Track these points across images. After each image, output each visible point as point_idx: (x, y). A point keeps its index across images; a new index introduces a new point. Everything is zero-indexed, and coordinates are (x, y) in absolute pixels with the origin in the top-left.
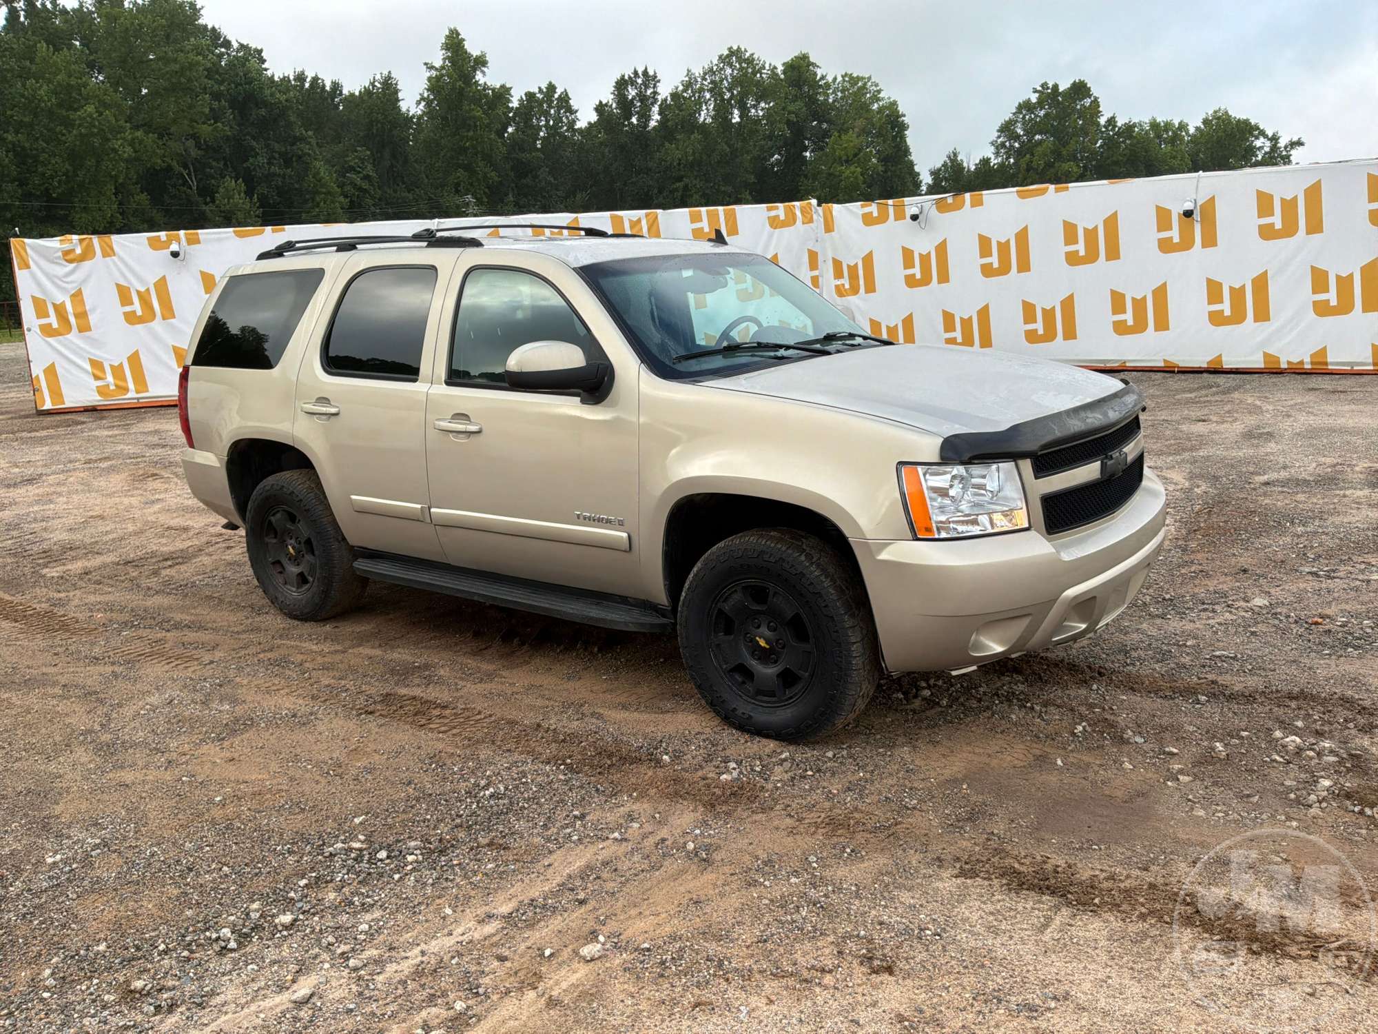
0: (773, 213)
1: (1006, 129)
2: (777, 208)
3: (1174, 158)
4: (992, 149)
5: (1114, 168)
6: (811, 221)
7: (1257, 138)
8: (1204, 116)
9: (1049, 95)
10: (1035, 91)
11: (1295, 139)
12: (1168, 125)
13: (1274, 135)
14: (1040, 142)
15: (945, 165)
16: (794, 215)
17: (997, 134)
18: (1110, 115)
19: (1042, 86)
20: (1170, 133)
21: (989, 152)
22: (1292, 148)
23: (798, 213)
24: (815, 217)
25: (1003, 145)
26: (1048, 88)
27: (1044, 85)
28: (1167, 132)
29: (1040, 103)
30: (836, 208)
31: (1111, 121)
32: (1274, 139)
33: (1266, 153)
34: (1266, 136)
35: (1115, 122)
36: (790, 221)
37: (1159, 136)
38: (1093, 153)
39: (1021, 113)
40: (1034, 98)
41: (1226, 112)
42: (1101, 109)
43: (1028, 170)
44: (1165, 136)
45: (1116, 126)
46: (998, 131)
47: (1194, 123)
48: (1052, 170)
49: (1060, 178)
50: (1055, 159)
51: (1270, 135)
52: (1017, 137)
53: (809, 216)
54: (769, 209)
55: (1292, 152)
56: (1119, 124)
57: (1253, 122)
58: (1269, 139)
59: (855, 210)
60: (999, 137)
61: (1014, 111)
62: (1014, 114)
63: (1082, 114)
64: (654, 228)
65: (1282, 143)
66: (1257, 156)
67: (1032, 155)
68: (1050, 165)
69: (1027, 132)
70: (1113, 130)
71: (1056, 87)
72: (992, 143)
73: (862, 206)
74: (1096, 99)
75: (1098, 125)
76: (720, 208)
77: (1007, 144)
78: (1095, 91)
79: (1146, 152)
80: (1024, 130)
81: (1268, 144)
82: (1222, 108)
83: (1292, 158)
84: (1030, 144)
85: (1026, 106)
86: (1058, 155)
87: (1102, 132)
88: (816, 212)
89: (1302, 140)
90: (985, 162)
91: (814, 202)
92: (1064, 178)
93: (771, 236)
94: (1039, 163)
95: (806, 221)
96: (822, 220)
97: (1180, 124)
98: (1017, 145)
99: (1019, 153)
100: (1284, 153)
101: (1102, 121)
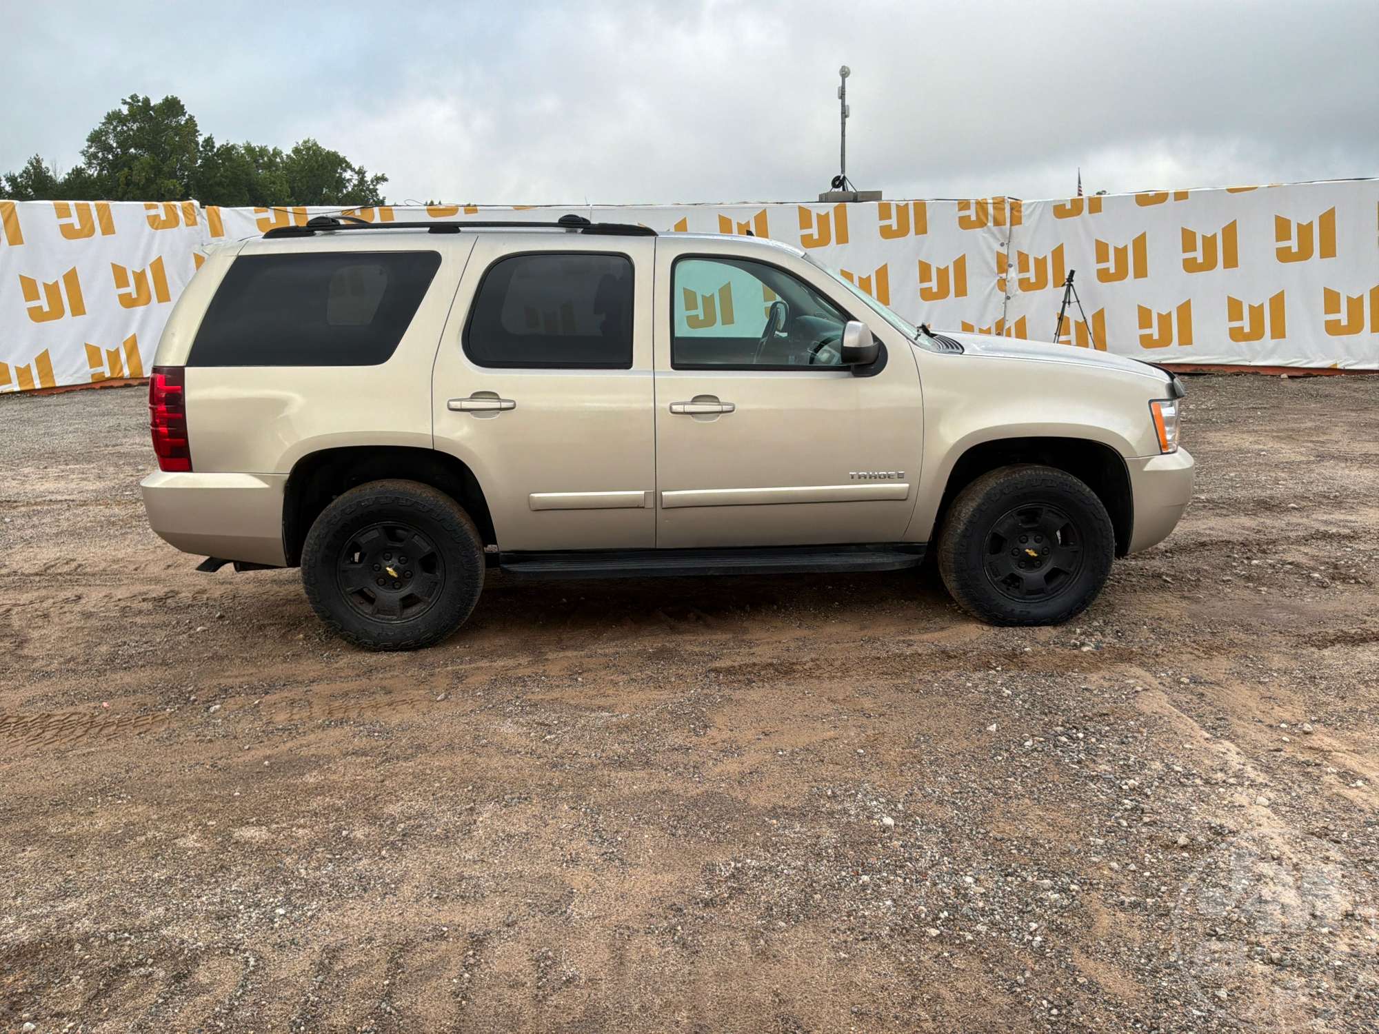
0: (153, 212)
1: (96, 138)
2: (156, 207)
3: (274, 183)
4: (83, 159)
5: (217, 188)
6: (195, 223)
7: (345, 171)
8: (295, 145)
9: (140, 109)
10: (125, 102)
11: (379, 175)
12: (263, 151)
13: (360, 169)
14: (135, 157)
15: (26, 171)
16: (176, 216)
17: (87, 144)
18: (206, 135)
19: (132, 97)
20: (266, 159)
21: (81, 162)
22: (378, 183)
23: (180, 214)
24: (198, 219)
25: (95, 156)
26: (138, 101)
27: (134, 97)
28: (263, 159)
29: (133, 116)
30: (224, 212)
31: (209, 142)
32: (361, 173)
33: (355, 186)
34: (353, 170)
35: (213, 143)
36: (172, 222)
37: (256, 161)
38: (194, 172)
39: (112, 124)
40: (125, 110)
41: (315, 144)
42: (198, 128)
43: (128, 184)
44: (261, 161)
45: (214, 147)
46: (88, 140)
47: (287, 150)
48: (154, 186)
49: (163, 195)
50: (155, 175)
51: (357, 169)
52: (109, 149)
53: (192, 218)
54: (148, 208)
55: (378, 187)
56: (217, 145)
57: (341, 155)
58: (356, 173)
59: (249, 215)
60: (90, 147)
61: (104, 121)
62: (103, 124)
63: (178, 130)
64: (12, 220)
65: (369, 177)
66: (346, 187)
67: (130, 168)
68: (149, 181)
69: (120, 145)
70: (211, 150)
71: (147, 101)
72: (83, 153)
73: (256, 212)
74: (191, 118)
75: (197, 144)
76: (92, 203)
77: (100, 155)
78: (189, 110)
79: (247, 175)
80: (117, 143)
81: (356, 177)
82: (311, 139)
83: (378, 192)
84: (125, 158)
85: (115, 117)
86: (158, 171)
87: (201, 152)
88: (200, 214)
89: (386, 176)
90: (78, 172)
91: (196, 203)
92: (167, 196)
93: (152, 237)
94: (139, 177)
95: (190, 222)
96: (207, 223)
97: (274, 150)
98: (110, 156)
99: (115, 165)
100: (371, 187)
101: (201, 140)
